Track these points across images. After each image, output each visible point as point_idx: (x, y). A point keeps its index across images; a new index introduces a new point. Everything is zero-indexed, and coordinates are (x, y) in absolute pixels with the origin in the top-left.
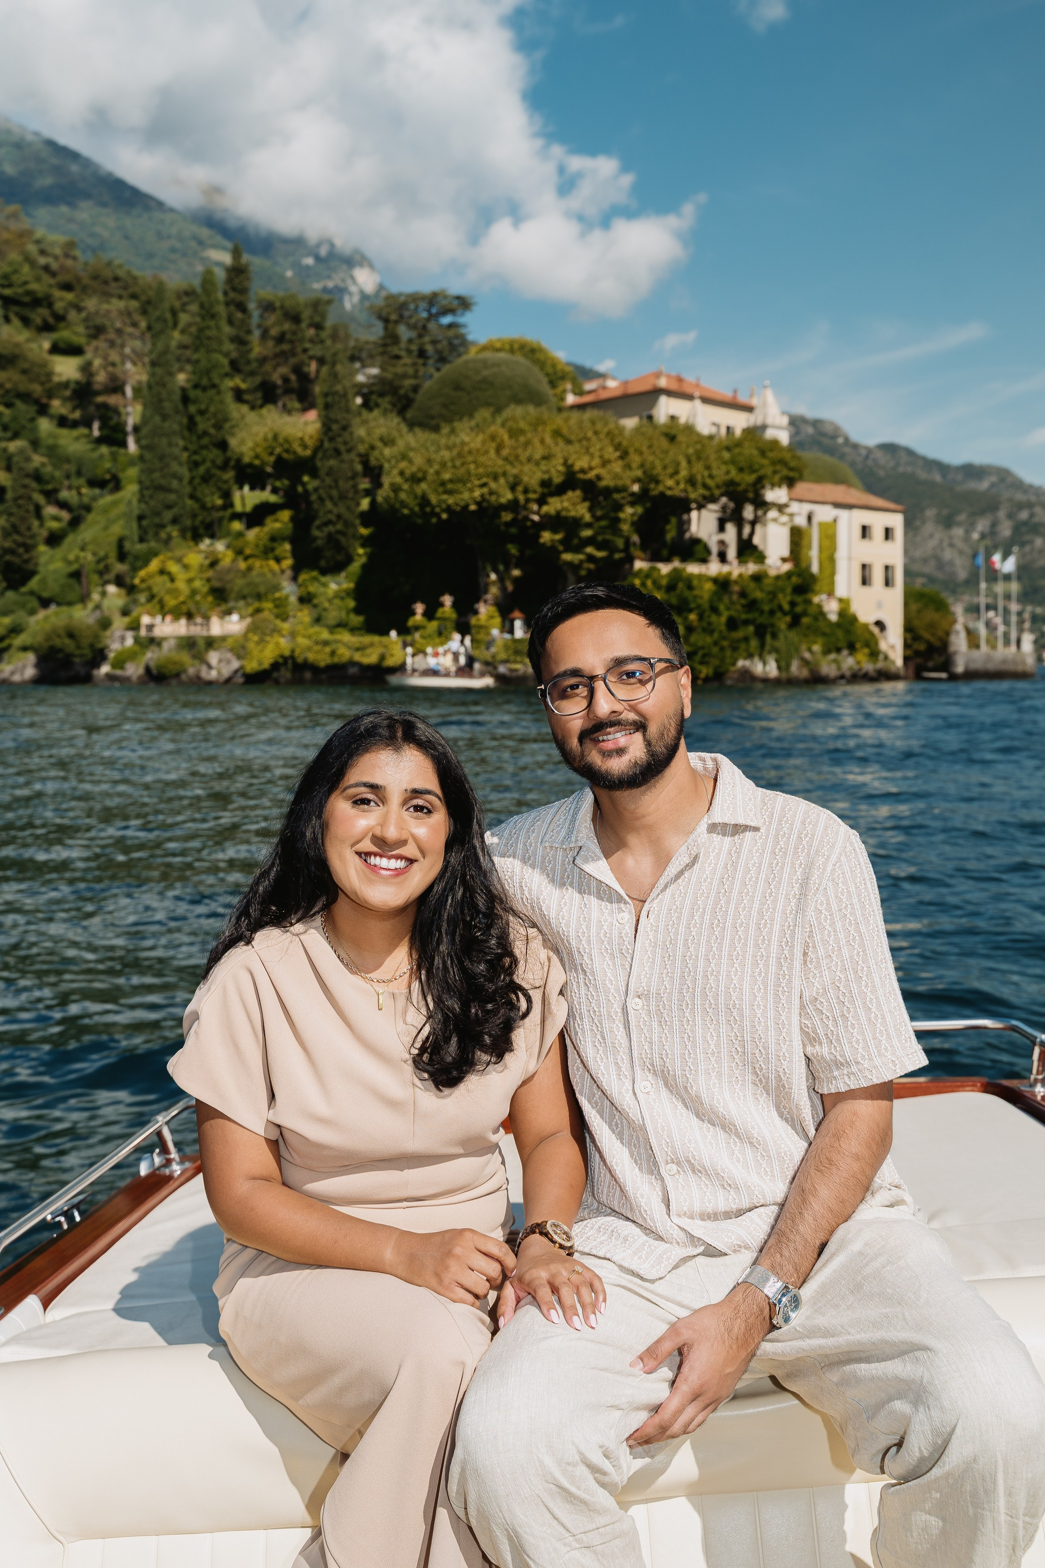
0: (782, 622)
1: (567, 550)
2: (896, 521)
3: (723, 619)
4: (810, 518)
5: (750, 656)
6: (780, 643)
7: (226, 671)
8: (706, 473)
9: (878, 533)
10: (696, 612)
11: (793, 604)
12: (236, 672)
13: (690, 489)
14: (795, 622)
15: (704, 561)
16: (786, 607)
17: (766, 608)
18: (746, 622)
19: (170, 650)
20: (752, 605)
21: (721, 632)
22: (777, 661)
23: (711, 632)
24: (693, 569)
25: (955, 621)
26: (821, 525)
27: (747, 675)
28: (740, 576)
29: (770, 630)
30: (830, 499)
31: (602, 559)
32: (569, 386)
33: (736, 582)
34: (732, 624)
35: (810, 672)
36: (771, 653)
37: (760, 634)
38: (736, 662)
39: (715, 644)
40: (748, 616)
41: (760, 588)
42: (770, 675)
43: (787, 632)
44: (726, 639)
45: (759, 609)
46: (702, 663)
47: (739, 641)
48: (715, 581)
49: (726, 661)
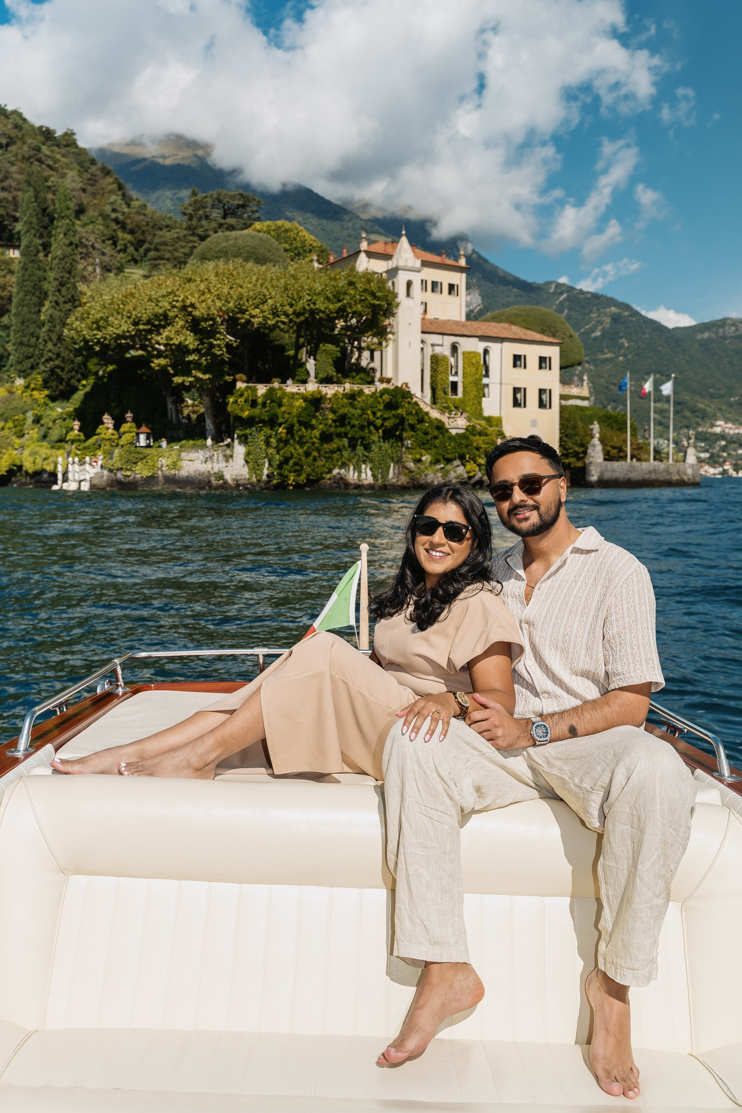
0: (374, 435)
1: (177, 373)
2: (553, 353)
3: (316, 433)
4: (454, 348)
5: (344, 465)
6: (375, 453)
9: (533, 362)
10: (283, 426)
15: (302, 382)
17: (356, 423)
18: (339, 436)
20: (342, 420)
21: (313, 443)
22: (371, 469)
23: (301, 444)
24: (291, 387)
25: (592, 437)
26: (463, 353)
27: (341, 483)
28: (335, 395)
29: (362, 442)
33: (330, 400)
34: (326, 438)
35: (412, 479)
36: (364, 462)
37: (353, 447)
38: (330, 471)
39: (307, 454)
40: (339, 430)
41: (352, 405)
42: (366, 482)
43: (382, 444)
44: (318, 450)
45: (349, 423)
46: (290, 471)
47: (332, 452)
48: (305, 399)
49: (320, 470)
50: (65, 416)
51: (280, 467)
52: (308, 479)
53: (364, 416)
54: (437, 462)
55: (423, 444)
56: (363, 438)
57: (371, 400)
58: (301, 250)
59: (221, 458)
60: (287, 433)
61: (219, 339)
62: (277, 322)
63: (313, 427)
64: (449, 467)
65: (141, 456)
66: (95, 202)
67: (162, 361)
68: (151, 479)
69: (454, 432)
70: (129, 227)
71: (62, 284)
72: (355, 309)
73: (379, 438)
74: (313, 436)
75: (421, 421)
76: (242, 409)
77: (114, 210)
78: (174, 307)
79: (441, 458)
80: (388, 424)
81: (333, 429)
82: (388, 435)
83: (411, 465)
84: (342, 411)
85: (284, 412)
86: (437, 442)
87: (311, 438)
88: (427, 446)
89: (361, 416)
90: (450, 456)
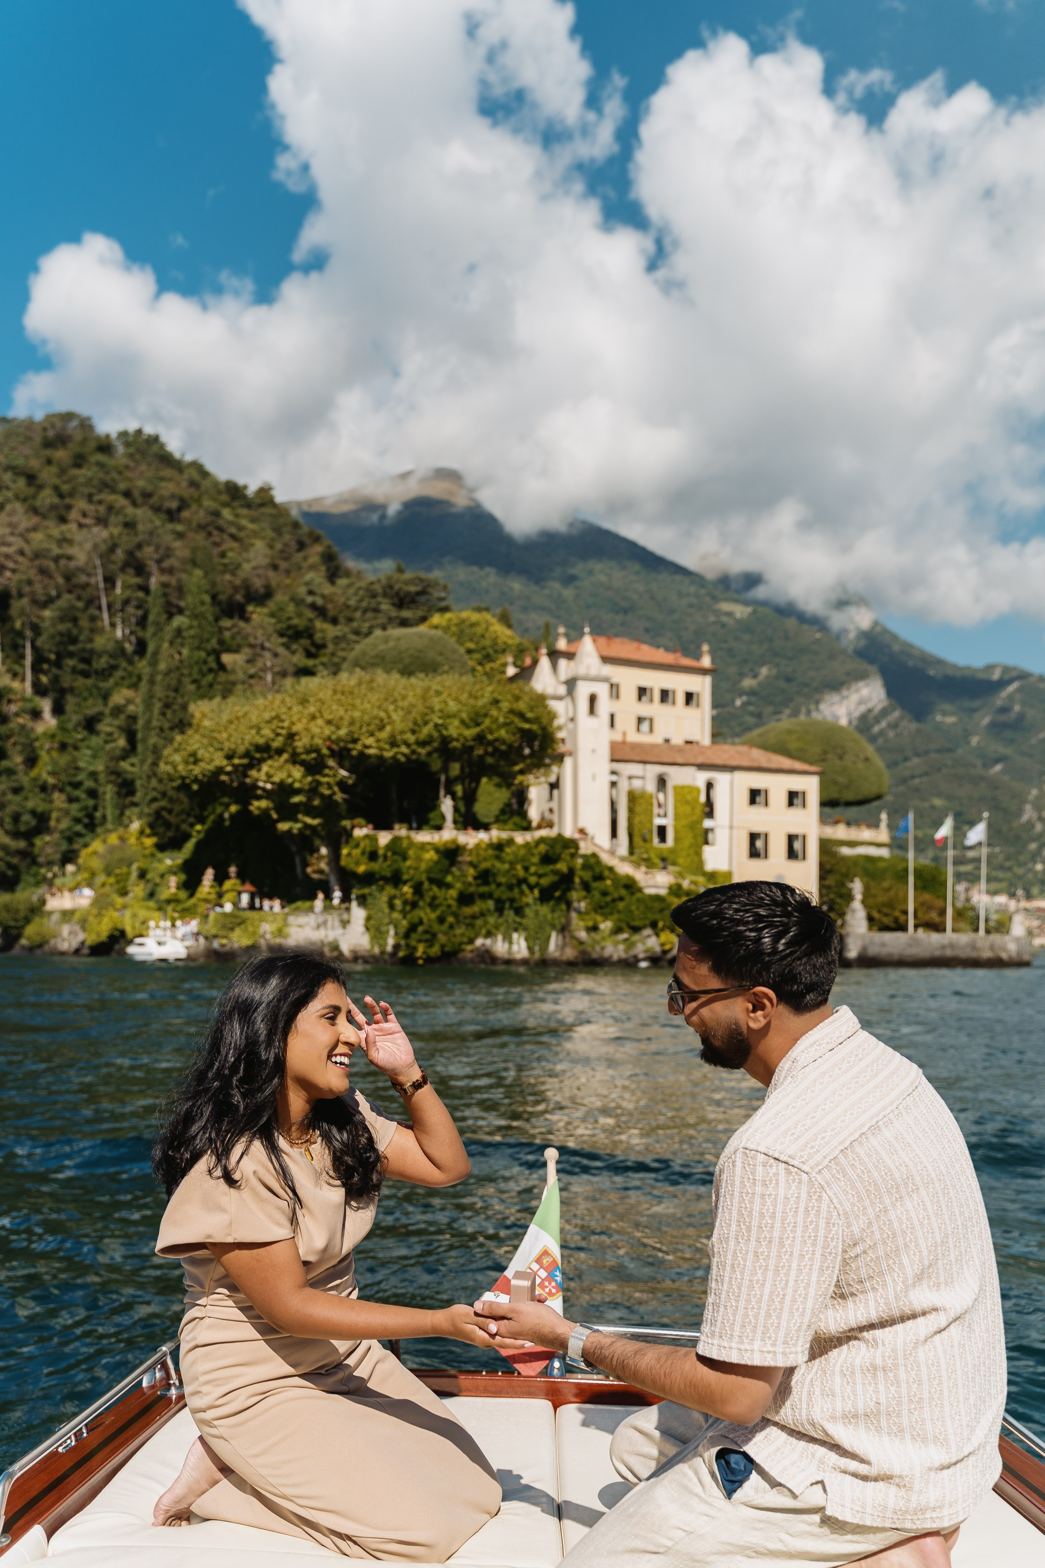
0: (528, 896)
2: (810, 785)
3: (453, 893)
4: (662, 781)
5: (489, 934)
6: (528, 919)
7: (74, 943)
9: (777, 798)
10: (410, 884)
12: (82, 943)
18: (484, 897)
20: (485, 877)
21: (449, 906)
22: (525, 939)
23: (433, 906)
24: (424, 837)
25: (851, 898)
26: (675, 787)
27: (487, 956)
28: (478, 844)
29: (512, 905)
33: (469, 851)
34: (465, 899)
35: (584, 953)
36: (516, 930)
37: (500, 910)
38: (471, 941)
39: (441, 920)
40: (484, 889)
41: (498, 858)
42: (518, 956)
43: (539, 908)
44: (456, 915)
45: (495, 881)
46: (420, 941)
47: (474, 917)
48: (437, 850)
49: (458, 940)
50: (176, 870)
51: (407, 936)
52: (443, 952)
53: (513, 872)
54: (617, 930)
55: (601, 907)
56: (512, 900)
57: (522, 852)
58: (491, 651)
59: (337, 923)
60: (415, 893)
61: (327, 775)
62: (397, 753)
63: (449, 886)
64: (636, 937)
65: (239, 921)
66: (288, 581)
67: (264, 804)
68: (253, 948)
69: (649, 891)
70: (331, 613)
71: (167, 706)
72: (496, 735)
73: (535, 899)
74: (448, 896)
75: (599, 878)
76: (358, 863)
77: (311, 593)
78: (278, 735)
79: (624, 925)
80: (544, 882)
81: (472, 889)
82: (546, 896)
83: (583, 935)
84: (484, 865)
85: (410, 868)
86: (621, 905)
87: (446, 899)
88: (607, 910)
89: (508, 871)
90: (637, 923)
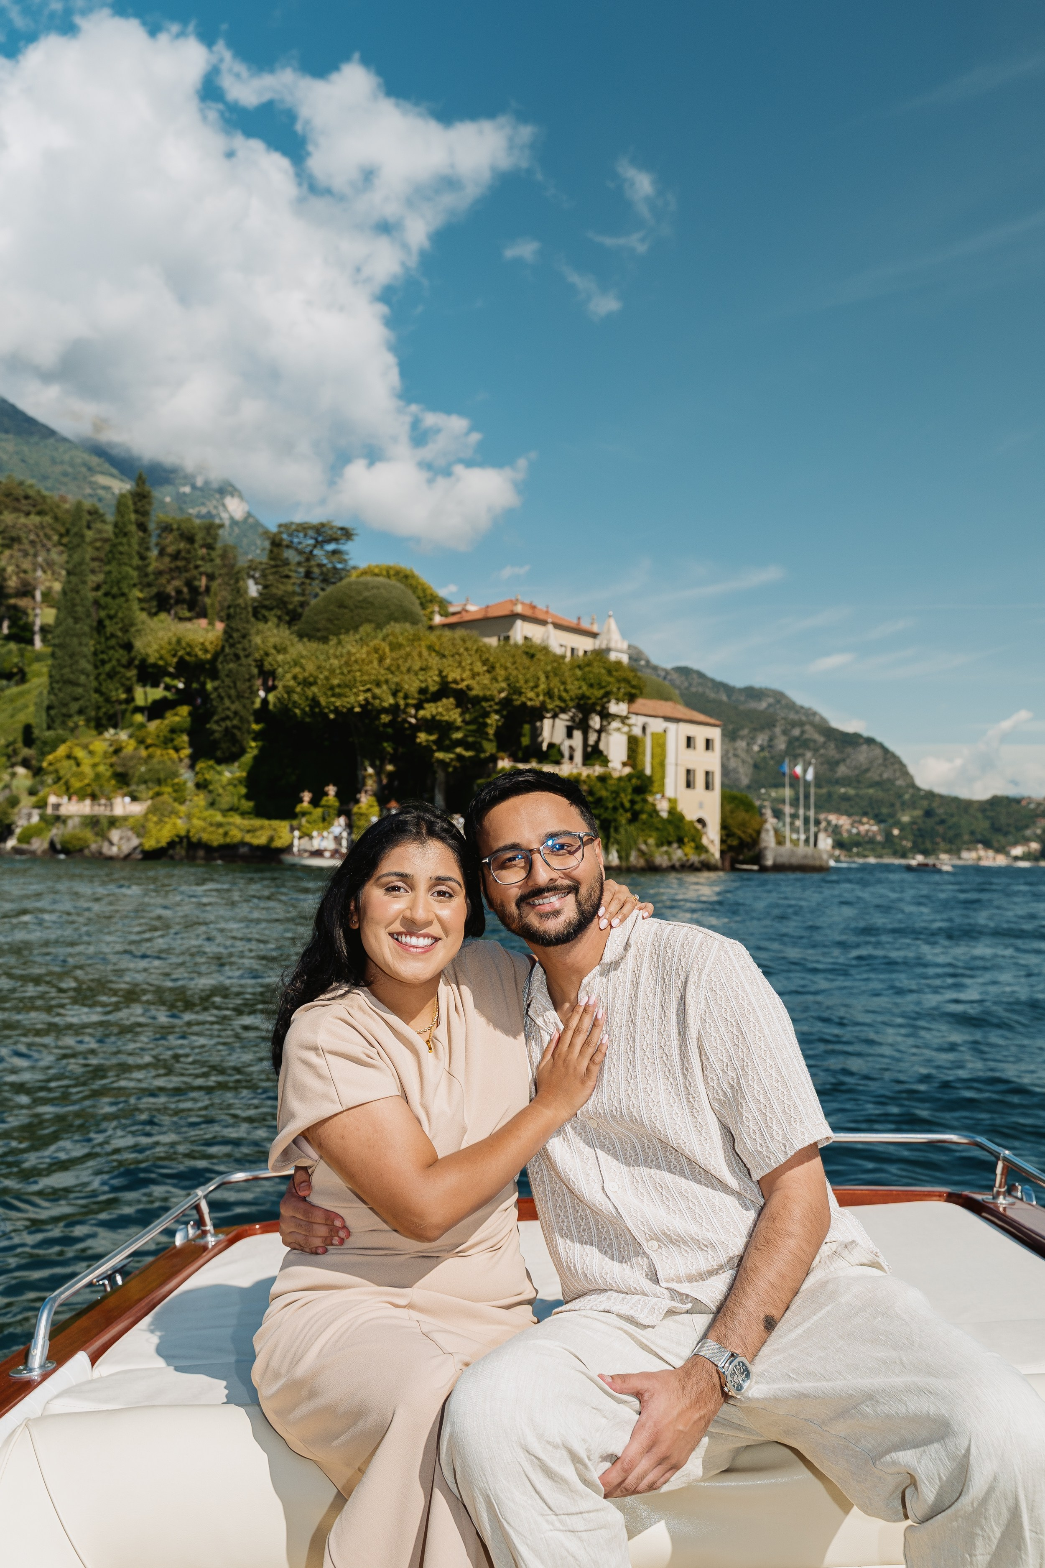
0: (623, 818)
1: (441, 749)
2: (715, 734)
4: (644, 729)
6: (622, 836)
7: (126, 848)
8: (562, 688)
9: (700, 744)
11: (633, 802)
12: (135, 848)
13: (548, 701)
14: (635, 817)
15: (558, 763)
16: (627, 805)
17: (610, 805)
19: (74, 827)
22: (618, 851)
25: (765, 821)
26: (652, 734)
28: (588, 776)
29: (613, 824)
30: (661, 714)
31: (470, 757)
32: (436, 609)
33: (585, 782)
36: (612, 844)
41: (605, 788)
42: (613, 864)
43: (627, 827)
50: (236, 782)
54: (661, 845)
64: (670, 850)
73: (627, 820)
79: (662, 840)
83: (644, 848)
89: (611, 798)
90: (669, 839)
